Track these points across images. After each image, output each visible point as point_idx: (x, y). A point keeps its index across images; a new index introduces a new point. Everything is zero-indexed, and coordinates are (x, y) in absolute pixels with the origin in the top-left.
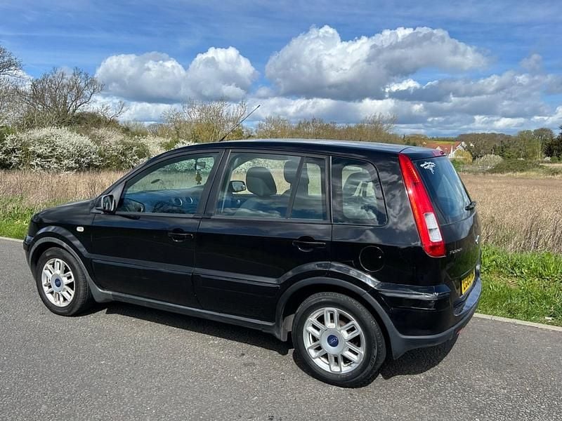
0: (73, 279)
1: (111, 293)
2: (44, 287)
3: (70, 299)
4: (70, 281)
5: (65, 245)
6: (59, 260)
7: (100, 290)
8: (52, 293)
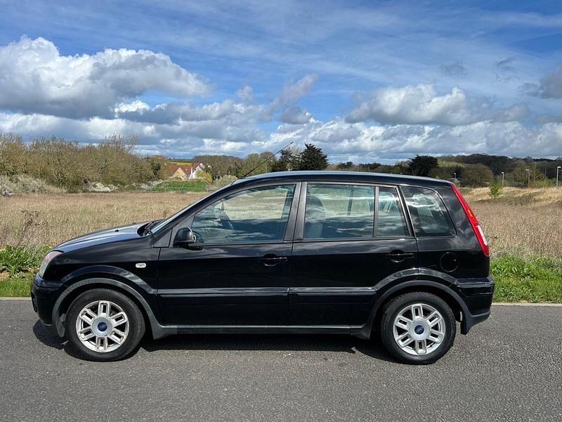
0: (126, 319)
1: (176, 327)
2: (79, 334)
3: (120, 342)
4: (121, 322)
5: (120, 284)
6: (105, 302)
7: (163, 327)
8: (93, 339)
